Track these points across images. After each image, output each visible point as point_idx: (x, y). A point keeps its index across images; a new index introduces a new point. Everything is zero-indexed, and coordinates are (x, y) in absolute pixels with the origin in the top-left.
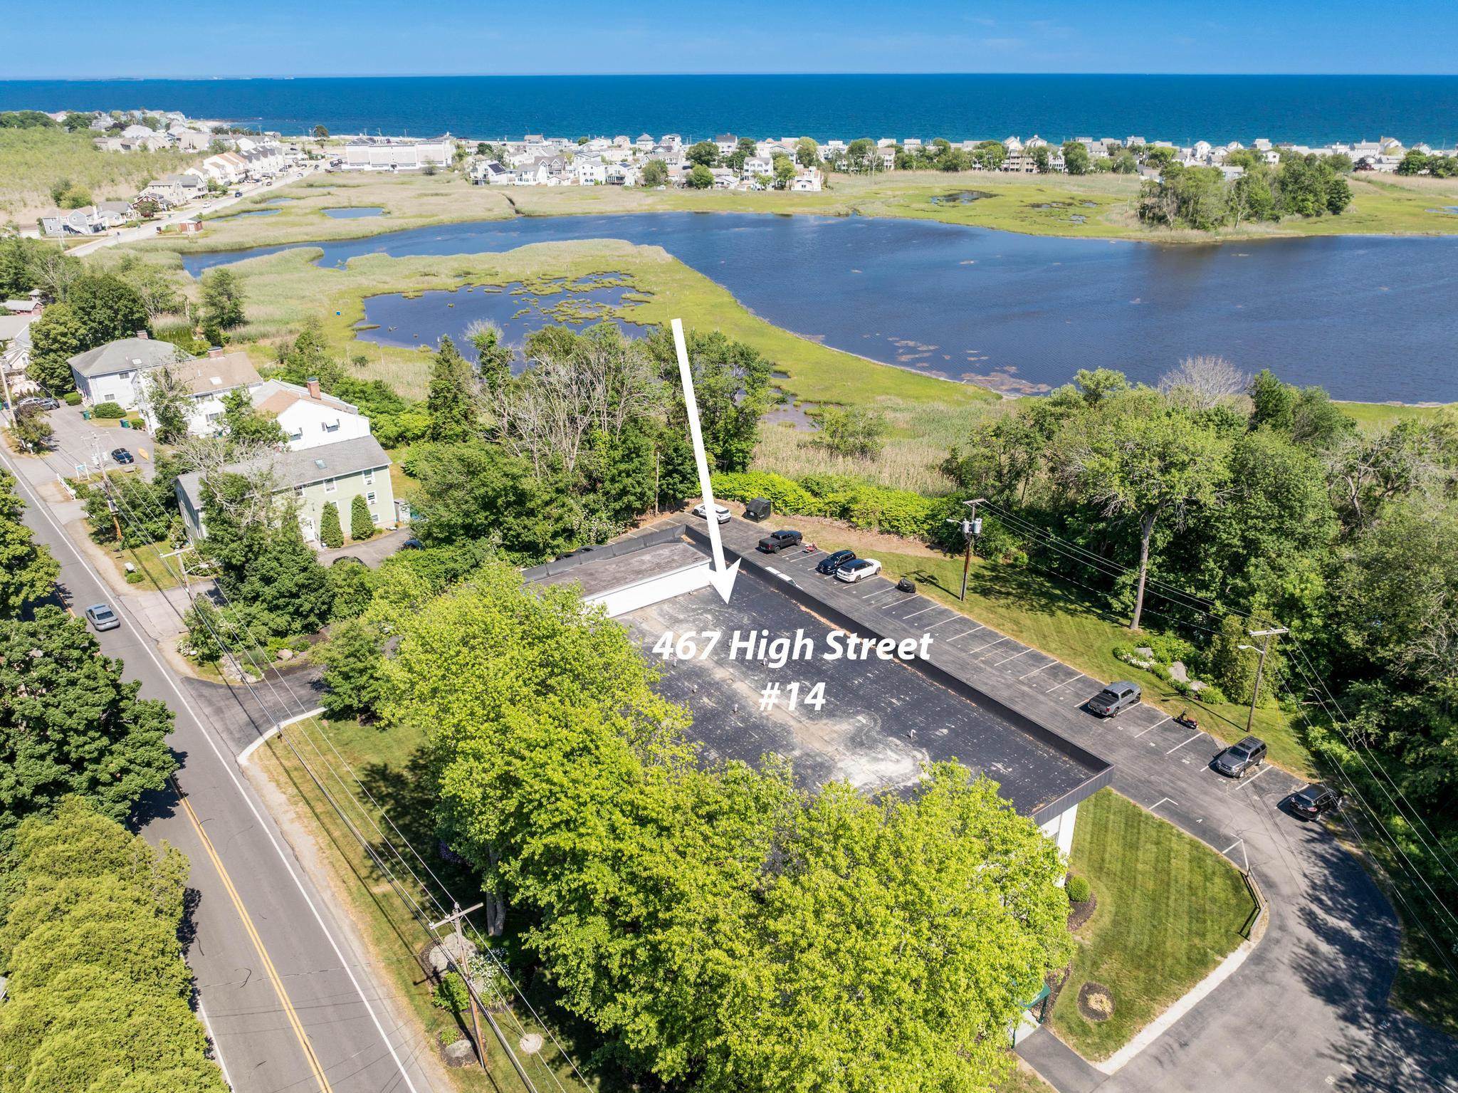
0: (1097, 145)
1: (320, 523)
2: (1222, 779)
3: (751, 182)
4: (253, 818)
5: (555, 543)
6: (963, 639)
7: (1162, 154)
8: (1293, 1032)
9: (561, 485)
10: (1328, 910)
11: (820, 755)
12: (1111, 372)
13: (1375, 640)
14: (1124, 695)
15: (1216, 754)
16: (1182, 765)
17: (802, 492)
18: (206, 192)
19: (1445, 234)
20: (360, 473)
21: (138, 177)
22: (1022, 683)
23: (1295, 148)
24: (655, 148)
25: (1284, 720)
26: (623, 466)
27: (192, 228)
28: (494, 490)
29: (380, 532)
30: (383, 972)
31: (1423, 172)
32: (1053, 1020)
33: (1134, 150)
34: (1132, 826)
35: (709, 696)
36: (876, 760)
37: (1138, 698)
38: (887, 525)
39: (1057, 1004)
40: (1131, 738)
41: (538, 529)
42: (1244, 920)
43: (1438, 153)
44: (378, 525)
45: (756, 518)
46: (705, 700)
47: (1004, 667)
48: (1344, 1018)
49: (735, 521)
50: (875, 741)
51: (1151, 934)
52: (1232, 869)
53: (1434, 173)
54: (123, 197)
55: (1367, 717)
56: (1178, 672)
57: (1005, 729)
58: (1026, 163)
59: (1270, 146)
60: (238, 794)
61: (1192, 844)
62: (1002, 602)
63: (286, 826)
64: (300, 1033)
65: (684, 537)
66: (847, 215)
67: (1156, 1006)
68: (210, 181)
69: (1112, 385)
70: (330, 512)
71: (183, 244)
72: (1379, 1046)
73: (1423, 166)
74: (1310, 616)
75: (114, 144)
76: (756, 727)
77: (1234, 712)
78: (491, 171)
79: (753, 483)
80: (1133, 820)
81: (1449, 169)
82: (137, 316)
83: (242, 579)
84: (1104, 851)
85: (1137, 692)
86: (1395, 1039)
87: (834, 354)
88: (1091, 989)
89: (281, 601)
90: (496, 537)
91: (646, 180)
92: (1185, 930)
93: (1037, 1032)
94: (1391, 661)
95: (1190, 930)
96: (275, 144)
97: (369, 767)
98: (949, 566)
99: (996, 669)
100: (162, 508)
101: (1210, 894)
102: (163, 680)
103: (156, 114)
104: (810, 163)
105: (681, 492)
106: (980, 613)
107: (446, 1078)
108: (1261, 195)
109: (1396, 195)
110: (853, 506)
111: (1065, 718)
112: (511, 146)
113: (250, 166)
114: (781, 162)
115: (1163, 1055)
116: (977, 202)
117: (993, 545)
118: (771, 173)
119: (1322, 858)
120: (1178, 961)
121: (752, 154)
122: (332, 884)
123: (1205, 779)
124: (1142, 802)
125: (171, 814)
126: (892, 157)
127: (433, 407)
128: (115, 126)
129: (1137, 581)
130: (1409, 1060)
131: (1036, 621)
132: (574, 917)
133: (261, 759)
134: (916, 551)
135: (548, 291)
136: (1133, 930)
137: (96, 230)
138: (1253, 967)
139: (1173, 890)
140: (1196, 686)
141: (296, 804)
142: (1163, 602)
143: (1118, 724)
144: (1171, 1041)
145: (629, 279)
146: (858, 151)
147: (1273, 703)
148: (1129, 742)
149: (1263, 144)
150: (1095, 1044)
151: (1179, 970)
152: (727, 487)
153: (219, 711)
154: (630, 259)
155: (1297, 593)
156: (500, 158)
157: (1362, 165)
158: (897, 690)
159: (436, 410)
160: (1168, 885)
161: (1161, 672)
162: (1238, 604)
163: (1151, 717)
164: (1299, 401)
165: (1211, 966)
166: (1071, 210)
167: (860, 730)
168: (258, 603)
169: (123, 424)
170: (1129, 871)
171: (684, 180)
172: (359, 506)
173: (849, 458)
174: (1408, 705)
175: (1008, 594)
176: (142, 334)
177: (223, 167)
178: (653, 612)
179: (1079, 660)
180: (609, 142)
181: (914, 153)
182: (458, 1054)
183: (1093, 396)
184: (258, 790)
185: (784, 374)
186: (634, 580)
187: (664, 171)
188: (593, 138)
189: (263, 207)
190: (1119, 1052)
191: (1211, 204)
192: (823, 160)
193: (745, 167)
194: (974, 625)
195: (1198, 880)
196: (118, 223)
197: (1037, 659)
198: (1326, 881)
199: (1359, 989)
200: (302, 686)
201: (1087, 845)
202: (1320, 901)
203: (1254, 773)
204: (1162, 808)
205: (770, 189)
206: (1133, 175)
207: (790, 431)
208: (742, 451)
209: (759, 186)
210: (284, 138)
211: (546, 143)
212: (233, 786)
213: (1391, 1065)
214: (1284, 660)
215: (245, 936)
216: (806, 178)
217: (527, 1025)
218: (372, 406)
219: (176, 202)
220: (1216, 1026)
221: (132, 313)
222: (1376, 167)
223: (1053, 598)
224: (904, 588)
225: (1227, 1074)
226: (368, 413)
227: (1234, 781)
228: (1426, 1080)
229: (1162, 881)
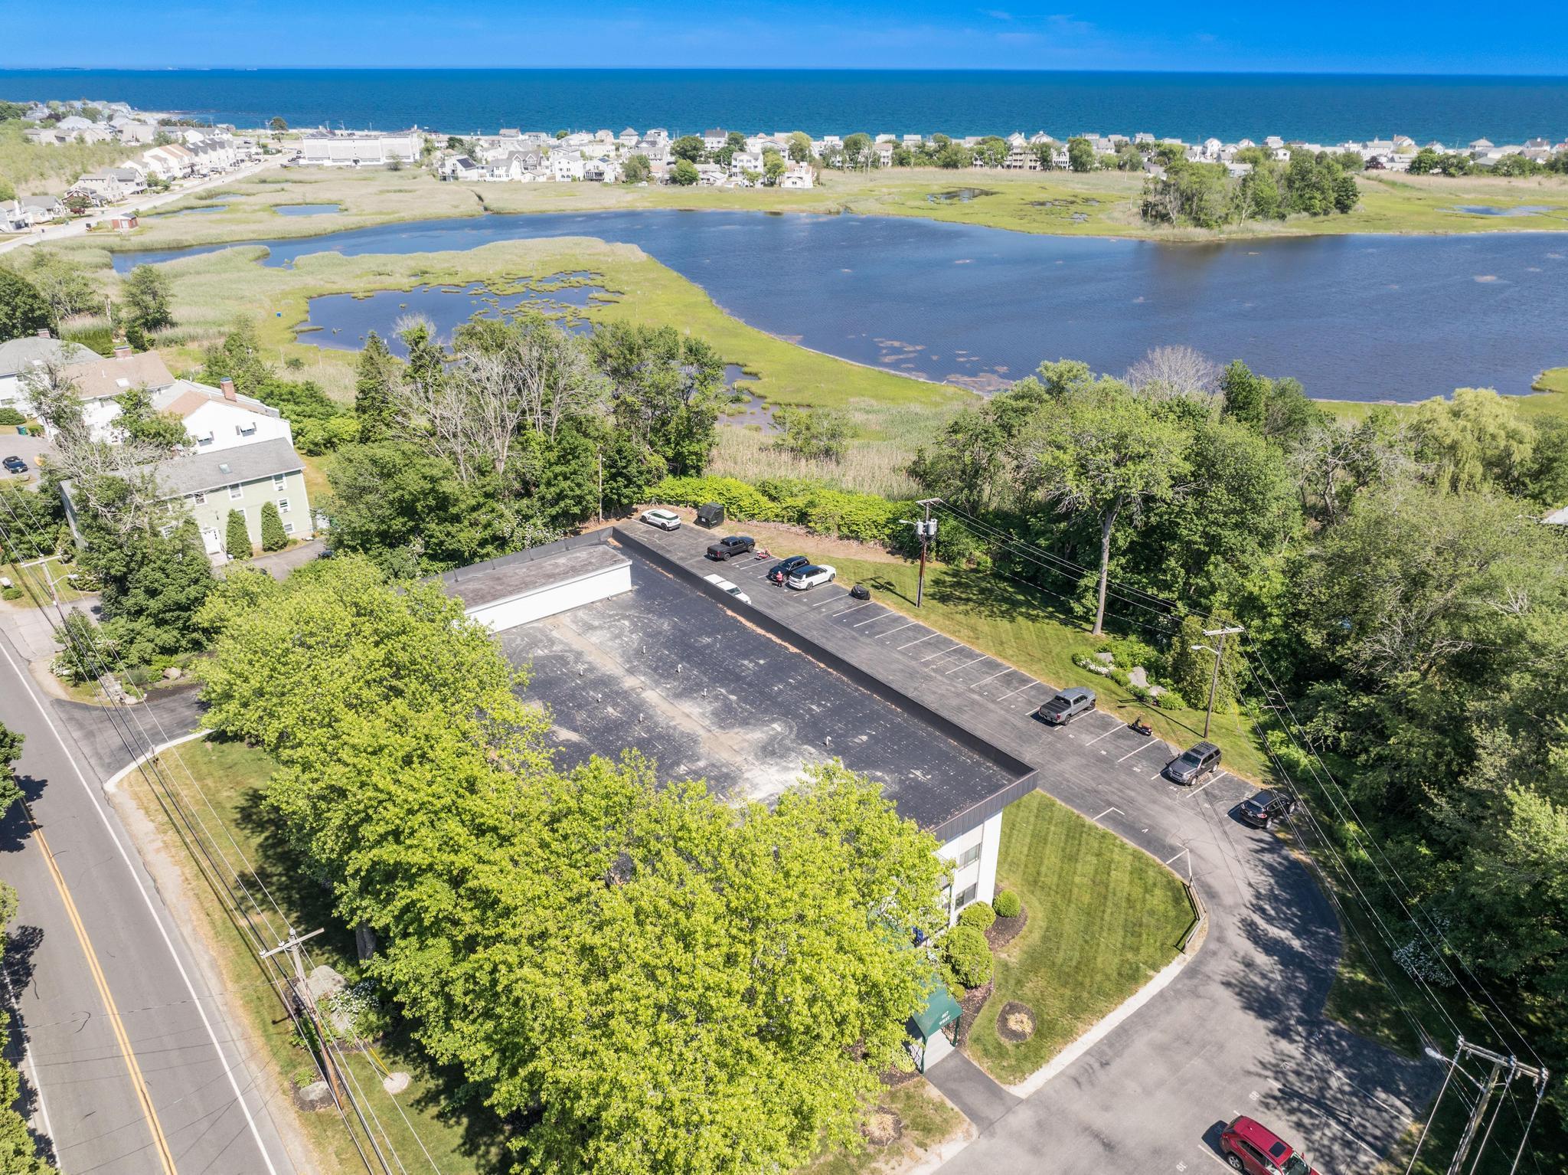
0: (1104, 141)
1: (225, 533)
2: (1173, 787)
3: (739, 179)
4: (114, 848)
5: (484, 551)
6: (915, 647)
7: (1171, 151)
8: (1221, 1047)
9: (489, 489)
10: (1270, 920)
11: (727, 765)
12: (1073, 363)
13: (1335, 639)
14: (1076, 701)
15: (1169, 761)
16: (1133, 774)
17: (759, 496)
18: (145, 187)
19: (1452, 233)
20: (269, 478)
21: (69, 171)
22: (973, 691)
23: (1307, 146)
24: (639, 142)
25: (1245, 726)
26: (558, 469)
27: (126, 225)
28: (411, 493)
29: (295, 542)
30: (240, 1012)
31: (1436, 171)
32: (968, 1042)
33: (1143, 147)
34: (1073, 838)
35: (615, 705)
36: (787, 769)
37: (1093, 704)
38: (845, 530)
39: (974, 1025)
40: (1081, 746)
41: (462, 536)
42: (1182, 932)
43: (1451, 152)
44: (291, 535)
45: (708, 524)
46: (610, 709)
47: (956, 675)
48: (1275, 1032)
49: (685, 527)
50: (788, 749)
51: (1082, 949)
52: (1174, 881)
53: (1446, 172)
54: (50, 192)
55: (1325, 718)
56: (1138, 678)
57: (929, 734)
58: (1029, 160)
59: (1282, 144)
60: (99, 823)
61: (1136, 856)
62: (961, 608)
63: (150, 857)
64: (138, 1081)
65: (611, 540)
66: (838, 213)
67: (1079, 1025)
68: (150, 175)
69: (1076, 377)
70: (236, 522)
71: (114, 241)
72: (1309, 1059)
73: (1435, 164)
74: (1270, 615)
75: (47, 136)
76: (660, 737)
77: (1192, 718)
78: (459, 167)
79: (706, 488)
80: (1075, 831)
81: (1462, 168)
82: (38, 313)
83: (124, 591)
84: (1041, 863)
85: (1091, 698)
86: (1326, 1052)
87: (811, 355)
88: (1012, 1009)
89: (168, 616)
90: (417, 545)
91: (627, 176)
92: (1119, 945)
93: (950, 1056)
94: (1349, 660)
95: (1123, 944)
96: (227, 137)
97: (251, 792)
98: (909, 571)
99: (948, 677)
100: (48, 518)
101: (1148, 907)
102: (30, 703)
103: (98, 105)
104: (803, 159)
105: (627, 497)
106: (935, 620)
107: (297, 1123)
108: (1267, 192)
109: (1407, 194)
110: (810, 510)
111: (1014, 727)
112: (484, 141)
113: (196, 160)
114: (771, 157)
115: (1081, 1077)
116: (976, 200)
117: (955, 548)
118: (761, 169)
119: (1270, 867)
120: (1108, 977)
121: (742, 150)
122: (194, 917)
123: (1154, 787)
124: (1087, 812)
125: (21, 847)
126: (889, 153)
127: (361, 409)
128: (50, 117)
129: (1098, 583)
130: (1339, 1074)
131: (995, 627)
132: (414, 939)
133: (131, 785)
134: (875, 557)
135: (509, 291)
136: (1063, 947)
137: (19, 226)
138: (1186, 981)
139: (1109, 904)
140: (1155, 691)
141: (165, 832)
142: (1126, 605)
143: (1069, 732)
144: (1092, 1061)
145: (599, 278)
146: (853, 147)
147: (1234, 708)
148: (1079, 751)
149: (1274, 142)
150: (1010, 1066)
151: (1107, 985)
152: (679, 491)
153: (90, 735)
154: (602, 258)
155: (1256, 591)
156: (471, 153)
157: (1374, 163)
158: (816, 695)
159: (364, 412)
160: (1105, 898)
161: (1120, 677)
162: (1199, 605)
163: (1105, 724)
164: (1272, 394)
165: (1142, 981)
166: (1073, 208)
167: (773, 739)
168: (142, 618)
169: (20, 431)
170: (1066, 884)
171: (667, 176)
172: (269, 514)
173: (813, 461)
174: (1364, 705)
175: (968, 600)
176: (44, 332)
177: (165, 160)
178: (567, 619)
179: (1035, 667)
180: (591, 137)
181: (913, 150)
182: (312, 1097)
183: (1056, 389)
184: (124, 819)
185: (755, 375)
186: (544, 584)
187: (647, 167)
188: (573, 132)
189: (209, 201)
190: (1036, 1074)
191: (1215, 201)
192: (817, 156)
193: (734, 163)
194: (928, 632)
195: (1137, 892)
196: (44, 219)
197: (992, 666)
198: (1272, 890)
199: (1294, 1001)
200: (189, 707)
201: (1023, 858)
202: (1263, 911)
203: (1207, 780)
204: (1107, 818)
205: (758, 185)
206: (1140, 173)
207: (755, 434)
208: (696, 454)
209: (747, 183)
210: (239, 132)
211: (521, 137)
212: (96, 815)
213: (1319, 1079)
214: (1245, 662)
215: (89, 977)
216: (796, 174)
217: (394, 1063)
218: (299, 409)
219: (110, 197)
220: (1140, 1044)
221: (32, 310)
222: (1388, 165)
223: (1015, 604)
224: (858, 595)
225: (1148, 1092)
226: (294, 417)
227: (1186, 789)
228: (1353, 1094)
229: (1099, 894)
